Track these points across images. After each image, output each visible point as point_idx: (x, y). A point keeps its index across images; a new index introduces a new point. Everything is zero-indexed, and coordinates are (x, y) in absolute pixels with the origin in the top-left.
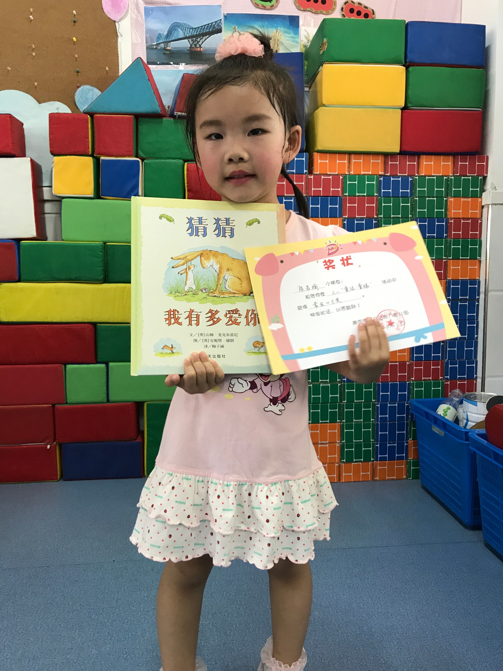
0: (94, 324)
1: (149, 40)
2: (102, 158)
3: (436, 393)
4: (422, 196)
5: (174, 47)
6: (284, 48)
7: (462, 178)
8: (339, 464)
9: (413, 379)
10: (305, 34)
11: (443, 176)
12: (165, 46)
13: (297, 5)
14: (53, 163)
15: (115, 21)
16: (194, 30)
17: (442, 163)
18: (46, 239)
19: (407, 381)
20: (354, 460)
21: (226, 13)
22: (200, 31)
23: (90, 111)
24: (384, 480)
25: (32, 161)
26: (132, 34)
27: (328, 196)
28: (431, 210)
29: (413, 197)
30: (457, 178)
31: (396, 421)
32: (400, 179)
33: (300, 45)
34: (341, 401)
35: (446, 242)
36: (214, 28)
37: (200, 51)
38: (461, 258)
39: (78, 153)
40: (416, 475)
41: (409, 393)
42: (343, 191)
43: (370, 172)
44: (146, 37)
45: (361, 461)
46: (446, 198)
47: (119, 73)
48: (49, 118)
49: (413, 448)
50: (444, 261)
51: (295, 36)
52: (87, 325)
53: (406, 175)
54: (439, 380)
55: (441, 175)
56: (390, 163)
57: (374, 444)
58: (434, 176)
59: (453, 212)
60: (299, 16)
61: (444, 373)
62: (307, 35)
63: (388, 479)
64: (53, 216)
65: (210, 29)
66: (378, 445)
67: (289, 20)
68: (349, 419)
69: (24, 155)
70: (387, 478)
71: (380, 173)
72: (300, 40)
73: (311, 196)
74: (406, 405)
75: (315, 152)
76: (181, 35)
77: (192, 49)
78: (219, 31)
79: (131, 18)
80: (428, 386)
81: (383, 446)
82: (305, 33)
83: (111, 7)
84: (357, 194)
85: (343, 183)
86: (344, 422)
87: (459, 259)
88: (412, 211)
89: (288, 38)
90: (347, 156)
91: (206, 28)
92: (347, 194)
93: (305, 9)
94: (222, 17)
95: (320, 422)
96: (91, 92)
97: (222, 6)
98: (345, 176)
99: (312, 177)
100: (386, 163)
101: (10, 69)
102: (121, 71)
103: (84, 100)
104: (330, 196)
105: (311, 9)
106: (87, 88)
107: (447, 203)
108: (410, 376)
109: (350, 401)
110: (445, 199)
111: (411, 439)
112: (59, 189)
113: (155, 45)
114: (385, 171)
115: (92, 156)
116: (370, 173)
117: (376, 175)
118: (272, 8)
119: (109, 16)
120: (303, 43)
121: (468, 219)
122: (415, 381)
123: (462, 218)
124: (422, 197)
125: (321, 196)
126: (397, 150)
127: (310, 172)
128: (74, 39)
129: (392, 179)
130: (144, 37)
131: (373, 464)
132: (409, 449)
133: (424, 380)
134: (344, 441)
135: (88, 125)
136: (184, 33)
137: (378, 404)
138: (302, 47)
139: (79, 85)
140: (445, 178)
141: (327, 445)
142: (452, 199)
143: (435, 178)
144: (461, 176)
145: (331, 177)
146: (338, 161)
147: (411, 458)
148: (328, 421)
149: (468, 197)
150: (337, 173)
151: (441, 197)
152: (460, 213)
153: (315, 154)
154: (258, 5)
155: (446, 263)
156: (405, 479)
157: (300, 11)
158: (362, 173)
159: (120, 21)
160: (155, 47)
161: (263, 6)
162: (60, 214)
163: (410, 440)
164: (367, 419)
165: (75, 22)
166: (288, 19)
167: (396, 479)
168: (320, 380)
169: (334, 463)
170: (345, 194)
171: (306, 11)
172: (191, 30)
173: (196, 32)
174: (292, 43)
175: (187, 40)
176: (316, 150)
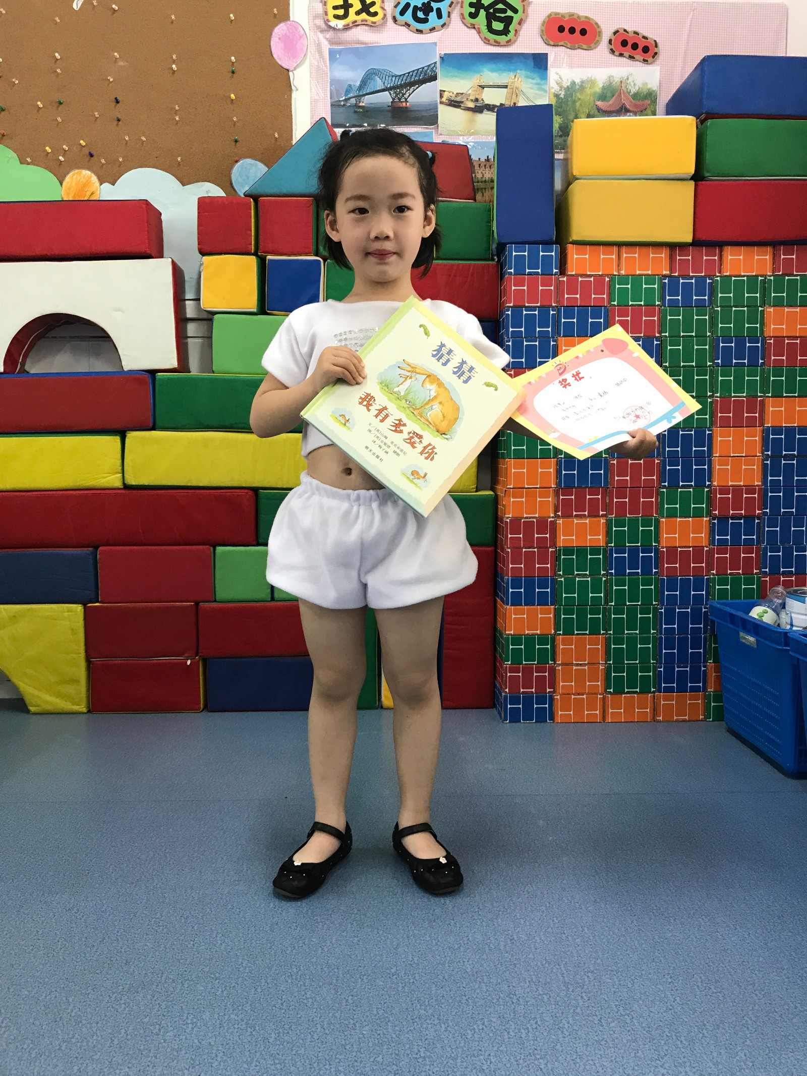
0: (255, 490)
1: (335, 94)
2: (269, 257)
3: (749, 593)
4: (726, 304)
5: (369, 102)
6: (526, 99)
7: (787, 278)
8: (603, 694)
9: (714, 572)
10: (556, 79)
11: (757, 276)
12: (356, 101)
13: (545, 37)
14: (201, 265)
15: (288, 70)
16: (398, 78)
17: (756, 257)
18: (190, 372)
19: (706, 576)
20: (626, 690)
21: (443, 53)
22: (406, 80)
23: (255, 192)
24: (669, 721)
25: (173, 263)
26: (311, 87)
27: (588, 306)
28: (739, 324)
29: (713, 307)
30: (779, 279)
31: (688, 634)
32: (693, 281)
33: (549, 94)
34: (606, 603)
35: (763, 371)
36: (425, 74)
37: (407, 108)
38: (785, 395)
39: (238, 251)
40: (719, 715)
41: (708, 593)
42: (610, 299)
43: (649, 270)
44: (331, 89)
45: (636, 692)
46: (761, 307)
47: (292, 140)
48: (198, 203)
49: (714, 674)
50: (759, 399)
51: (542, 82)
52: (246, 491)
53: (703, 274)
54: (753, 574)
55: (754, 274)
56: (678, 258)
57: (655, 669)
58: (744, 276)
59: (772, 329)
60: (546, 54)
61: (761, 564)
62: (559, 79)
63: (677, 721)
64: (200, 340)
65: (420, 76)
66: (662, 669)
67: (533, 59)
68: (619, 630)
69: (162, 257)
70: (675, 718)
71: (664, 272)
72: (549, 87)
73: (564, 306)
74: (704, 610)
75: (571, 243)
76: (379, 85)
77: (394, 104)
78: (434, 78)
79: (311, 66)
80: (736, 582)
81: (669, 670)
82: (557, 77)
83: (282, 51)
84: (630, 303)
85: (609, 287)
86: (610, 634)
87: (782, 397)
88: (711, 328)
89: (531, 85)
90: (615, 249)
91: (414, 75)
92: (616, 303)
93: (556, 44)
94: (438, 59)
95: (576, 632)
96: (254, 167)
97: (438, 44)
98: (612, 277)
99: (565, 279)
100: (672, 258)
101: (144, 139)
102: (296, 138)
103: (244, 180)
104: (591, 306)
105: (565, 43)
106: (249, 162)
107: (764, 315)
108: (710, 567)
109: (620, 603)
110: (760, 309)
111: (711, 661)
112: (209, 302)
113: (343, 100)
114: (672, 270)
115: (255, 254)
116: (650, 272)
117: (658, 275)
118: (509, 43)
119: (279, 63)
120: (553, 91)
121: (796, 338)
122: (716, 575)
123: (787, 337)
124: (726, 307)
125: (577, 306)
126: (689, 239)
127: (563, 272)
128: (233, 96)
129: (681, 281)
130: (329, 89)
131: (654, 696)
132: (708, 675)
133: (730, 574)
134: (611, 662)
135: (251, 213)
136: (384, 83)
137: (662, 609)
138: (552, 96)
139: (236, 158)
140: (760, 278)
141: (586, 668)
142: (772, 309)
143: (745, 278)
144: (784, 275)
145: (592, 279)
146: (602, 257)
147: (712, 690)
148: (587, 632)
149: (796, 306)
150: (600, 273)
151: (755, 306)
152: (783, 329)
153: (569, 246)
154: (489, 41)
155: (762, 402)
156: (702, 721)
157: (549, 47)
158: (638, 272)
159: (295, 69)
160: (342, 103)
161: (496, 41)
162: (210, 337)
163: (710, 663)
164: (645, 629)
165: (233, 72)
166: (531, 59)
167: (689, 721)
168: (576, 573)
169: (596, 694)
170: (612, 303)
171: (558, 46)
172: (394, 79)
173: (400, 80)
174: (537, 92)
175: (387, 92)
176: (571, 240)
